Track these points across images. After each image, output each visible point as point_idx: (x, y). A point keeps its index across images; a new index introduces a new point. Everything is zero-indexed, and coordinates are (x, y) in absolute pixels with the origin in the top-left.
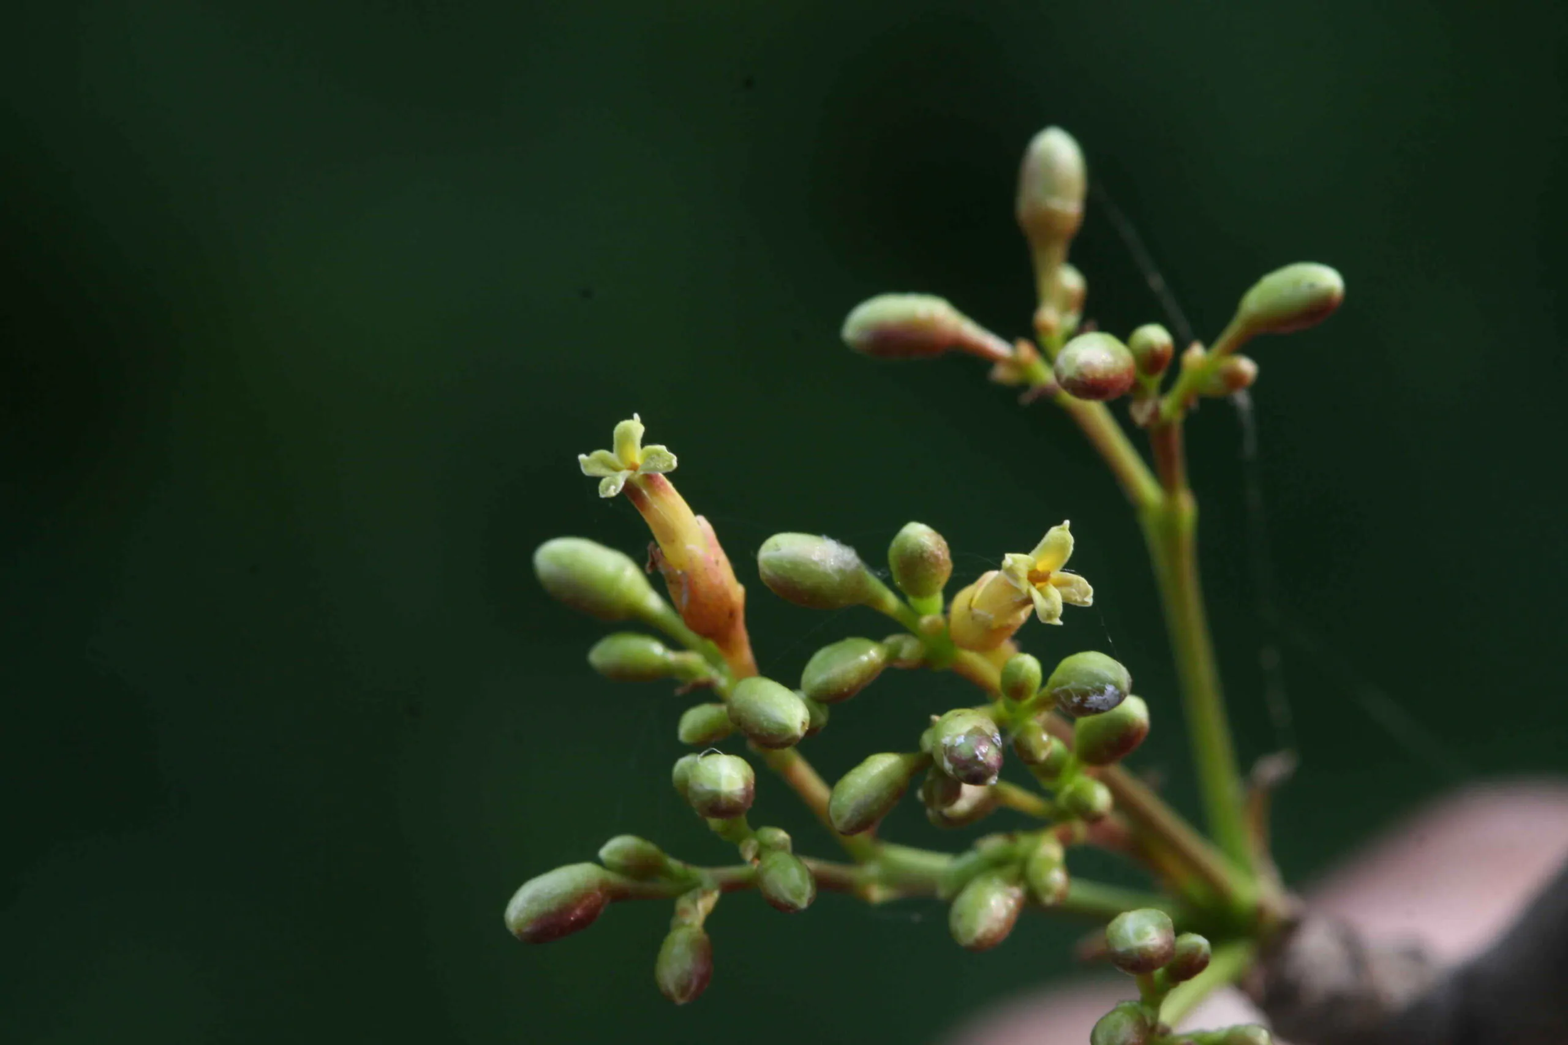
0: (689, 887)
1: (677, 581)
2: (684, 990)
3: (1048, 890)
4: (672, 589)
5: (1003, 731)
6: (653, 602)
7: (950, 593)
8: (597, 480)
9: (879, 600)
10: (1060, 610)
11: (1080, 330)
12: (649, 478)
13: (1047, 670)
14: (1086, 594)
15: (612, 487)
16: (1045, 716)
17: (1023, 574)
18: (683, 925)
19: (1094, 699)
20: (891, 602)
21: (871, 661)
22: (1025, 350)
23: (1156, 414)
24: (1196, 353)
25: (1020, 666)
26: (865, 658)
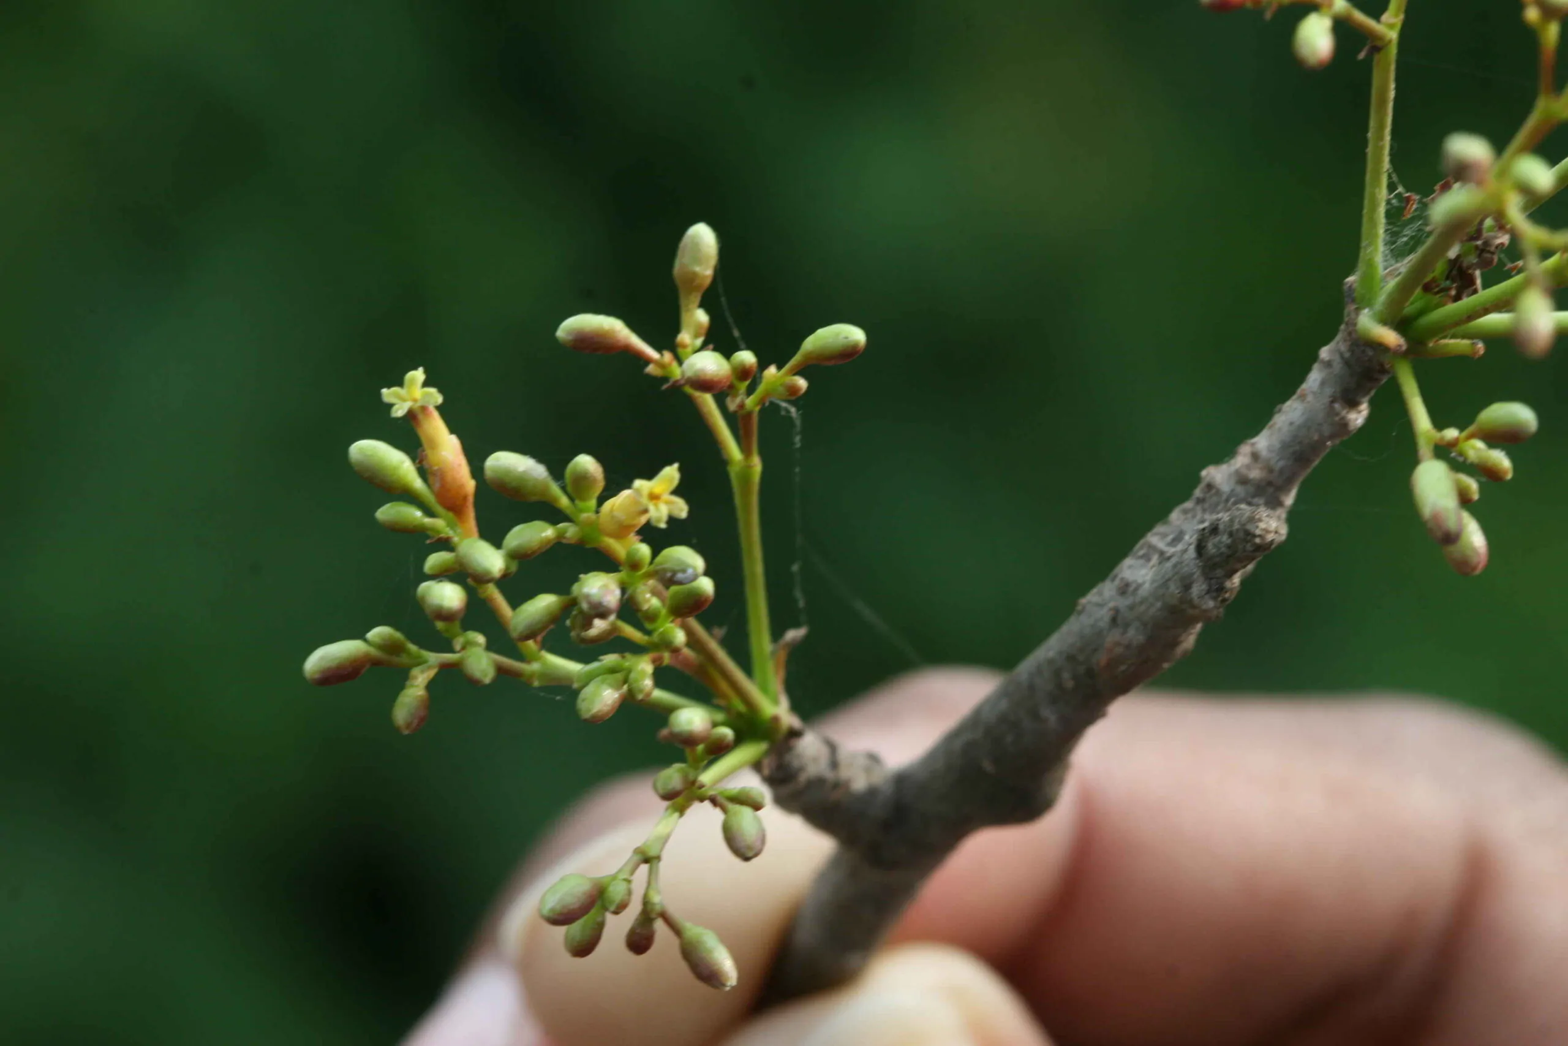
0: (420, 662)
1: (434, 474)
2: (408, 725)
3: (641, 691)
4: (431, 479)
5: (623, 590)
6: (418, 483)
7: (601, 500)
8: (391, 406)
9: (556, 500)
10: (665, 518)
11: (703, 348)
12: (424, 409)
13: (655, 553)
14: (682, 510)
15: (399, 412)
16: (651, 582)
17: (645, 492)
18: (412, 686)
19: (680, 576)
20: (564, 501)
21: (546, 537)
22: (667, 356)
23: (742, 406)
24: (772, 370)
25: (637, 550)
26: (544, 535)
